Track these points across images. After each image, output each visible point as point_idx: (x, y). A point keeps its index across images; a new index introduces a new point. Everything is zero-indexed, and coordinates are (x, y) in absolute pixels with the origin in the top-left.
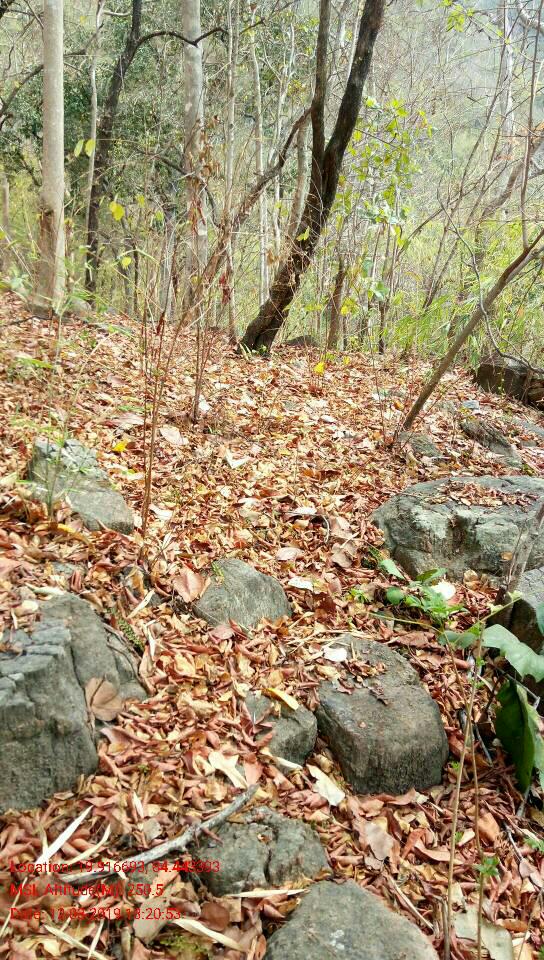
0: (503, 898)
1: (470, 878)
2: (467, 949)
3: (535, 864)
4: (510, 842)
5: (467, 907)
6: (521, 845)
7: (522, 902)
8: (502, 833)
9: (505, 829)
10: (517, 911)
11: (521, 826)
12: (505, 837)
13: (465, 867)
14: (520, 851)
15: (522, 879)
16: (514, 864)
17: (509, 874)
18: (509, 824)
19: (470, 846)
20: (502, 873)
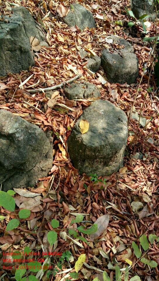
0: (146, 112)
1: (138, 106)
2: (134, 121)
3: (156, 105)
4: (151, 99)
5: (136, 112)
6: (153, 100)
7: (150, 113)
8: (149, 97)
9: (150, 95)
10: (149, 114)
11: (155, 95)
12: (150, 98)
13: (137, 103)
14: (153, 101)
15: (152, 108)
16: (151, 104)
17: (149, 106)
18: (152, 94)
19: (139, 99)
20: (147, 106)
